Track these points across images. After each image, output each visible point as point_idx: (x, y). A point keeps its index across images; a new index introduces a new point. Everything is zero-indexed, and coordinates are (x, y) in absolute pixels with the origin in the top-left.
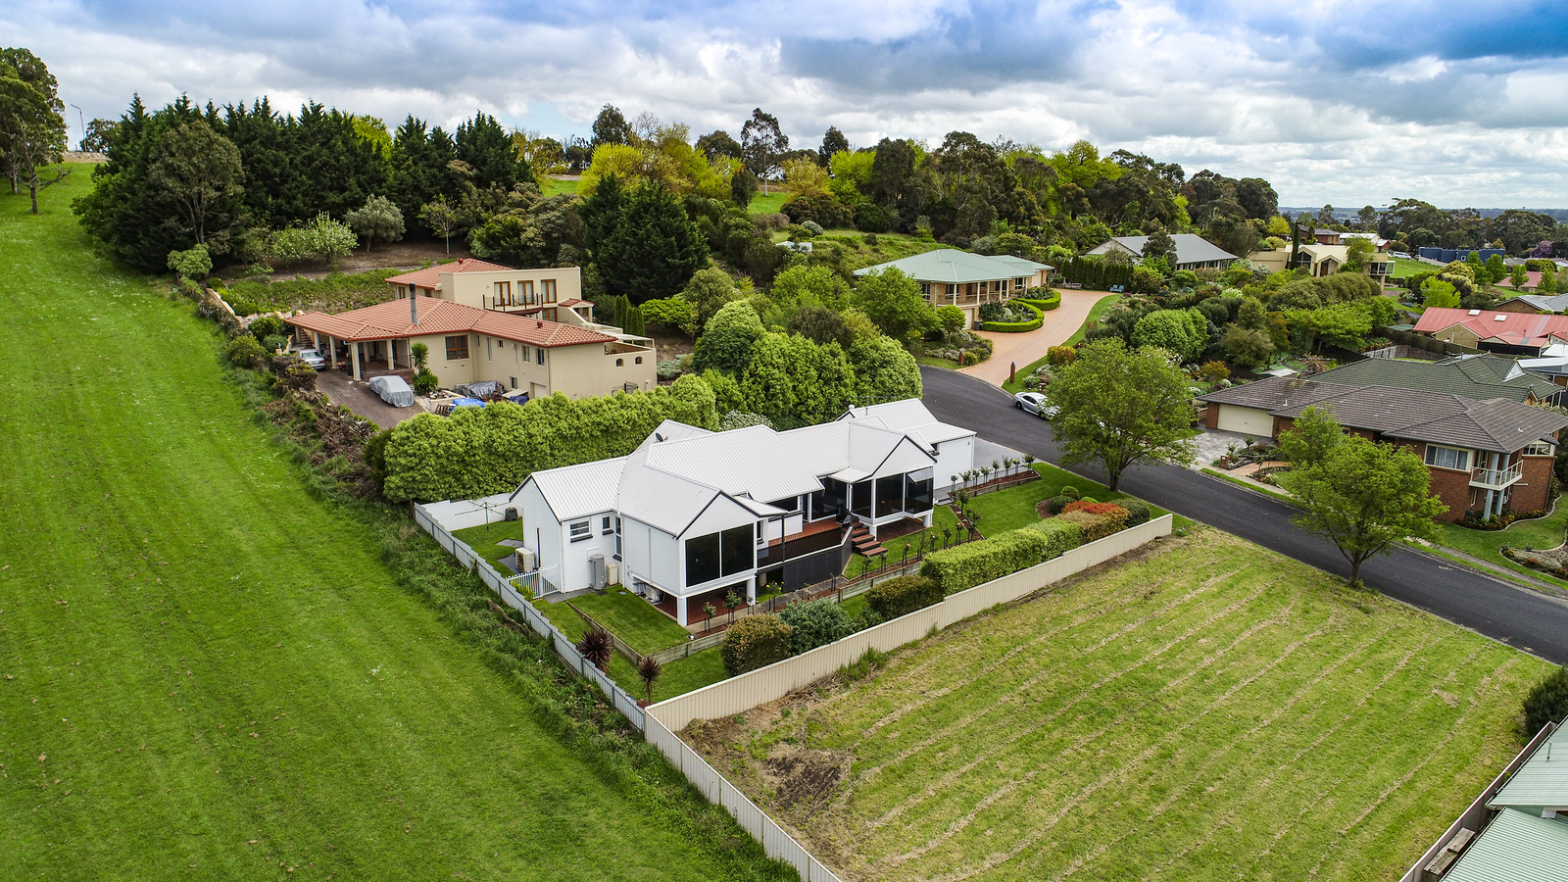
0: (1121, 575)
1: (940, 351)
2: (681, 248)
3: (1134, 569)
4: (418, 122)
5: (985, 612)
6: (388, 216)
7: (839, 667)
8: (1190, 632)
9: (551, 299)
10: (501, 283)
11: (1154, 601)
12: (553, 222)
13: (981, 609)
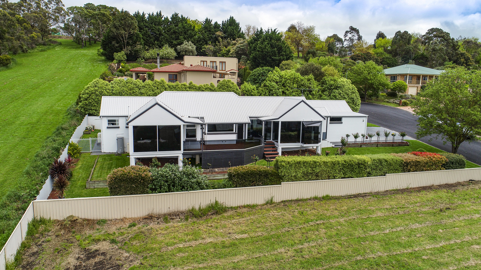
0: (431, 195)
1: (392, 100)
2: (279, 53)
3: (443, 193)
4: (209, 20)
5: (315, 198)
6: (190, 48)
7: (191, 208)
8: (467, 238)
9: (224, 69)
10: (204, 61)
11: (448, 213)
12: (239, 47)
13: (313, 196)
